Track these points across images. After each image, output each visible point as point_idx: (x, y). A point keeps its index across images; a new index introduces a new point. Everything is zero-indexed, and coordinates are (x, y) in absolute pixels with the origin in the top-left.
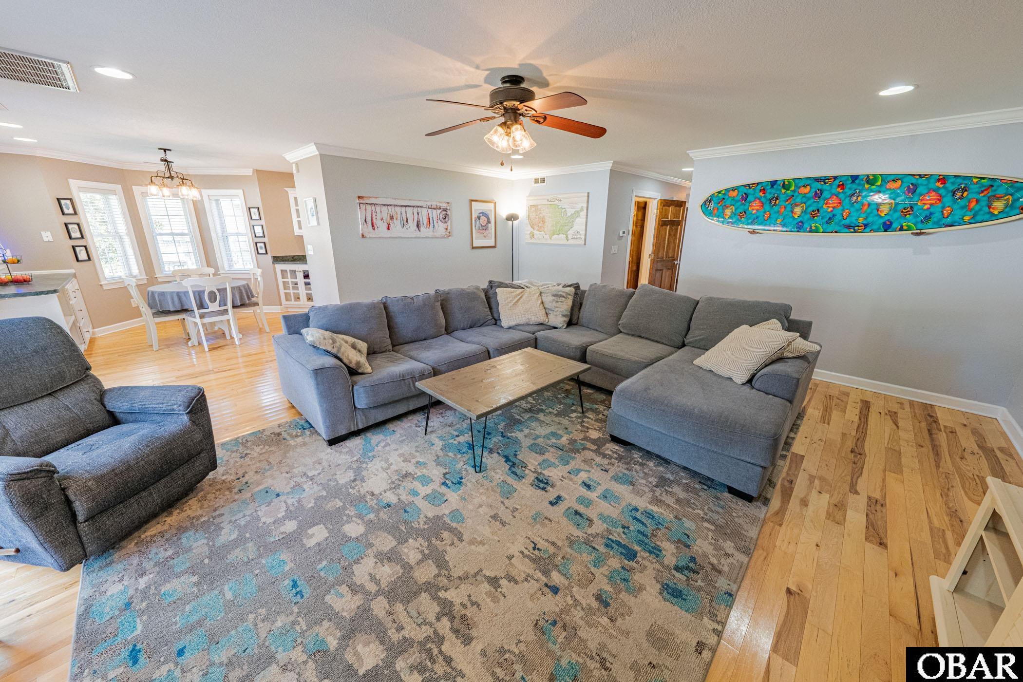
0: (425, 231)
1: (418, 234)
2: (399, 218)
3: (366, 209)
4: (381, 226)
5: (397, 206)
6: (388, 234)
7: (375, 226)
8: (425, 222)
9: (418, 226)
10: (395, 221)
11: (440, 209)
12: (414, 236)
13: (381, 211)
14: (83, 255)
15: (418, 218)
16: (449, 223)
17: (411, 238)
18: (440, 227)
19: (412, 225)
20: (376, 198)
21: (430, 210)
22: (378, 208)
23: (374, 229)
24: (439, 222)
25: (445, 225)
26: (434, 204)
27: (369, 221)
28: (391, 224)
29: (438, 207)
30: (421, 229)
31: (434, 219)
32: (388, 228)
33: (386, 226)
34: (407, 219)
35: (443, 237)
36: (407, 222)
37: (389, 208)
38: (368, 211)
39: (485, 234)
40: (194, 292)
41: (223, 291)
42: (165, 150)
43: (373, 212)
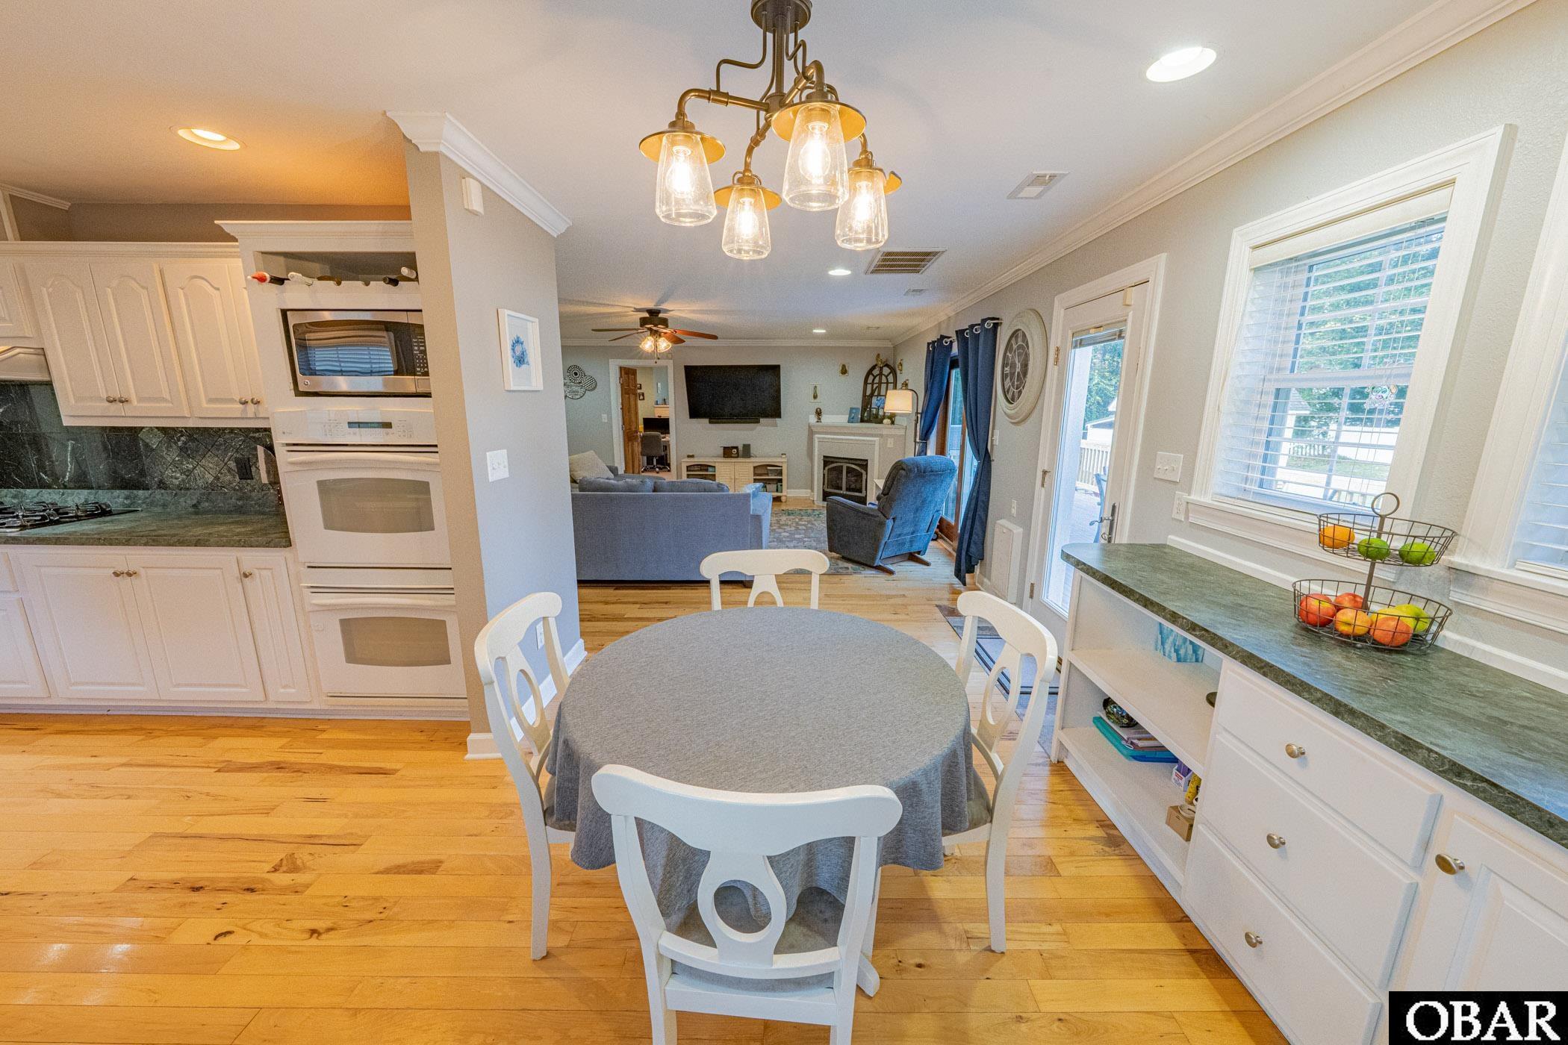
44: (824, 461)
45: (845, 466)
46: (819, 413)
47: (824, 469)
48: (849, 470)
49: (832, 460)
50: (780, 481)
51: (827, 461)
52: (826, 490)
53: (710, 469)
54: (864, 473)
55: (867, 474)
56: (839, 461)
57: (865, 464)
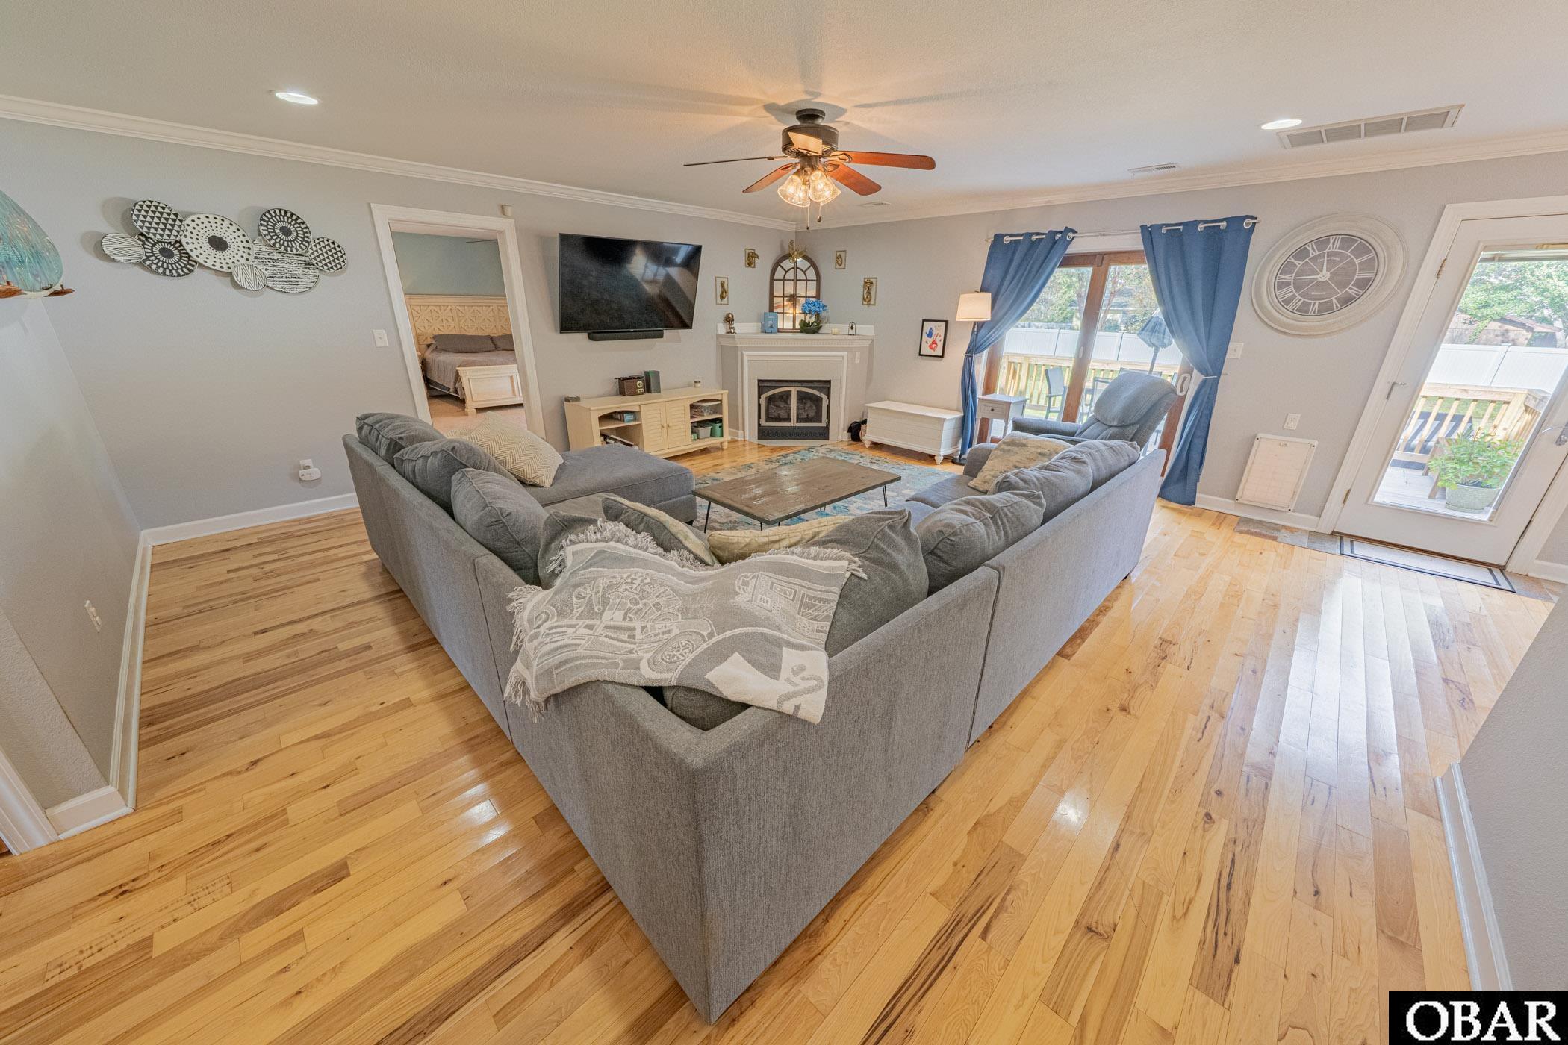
44: (759, 387)
45: (794, 390)
46: (729, 320)
47: (759, 397)
48: (803, 398)
49: (774, 384)
50: (720, 420)
51: (763, 386)
52: (764, 423)
53: (627, 417)
54: (824, 397)
55: (829, 398)
56: (784, 384)
57: (825, 386)
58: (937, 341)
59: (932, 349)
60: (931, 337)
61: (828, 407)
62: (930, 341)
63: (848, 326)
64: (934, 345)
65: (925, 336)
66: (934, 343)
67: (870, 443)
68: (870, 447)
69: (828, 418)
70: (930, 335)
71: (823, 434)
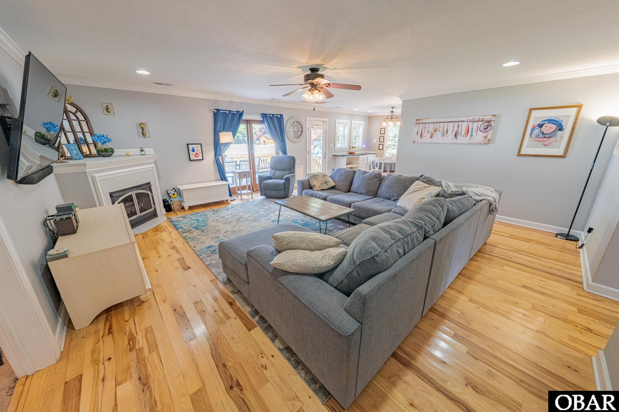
0: (461, 139)
1: (455, 141)
2: (441, 130)
3: (419, 126)
4: (427, 136)
5: (441, 122)
6: (430, 141)
7: (423, 136)
8: (463, 133)
9: (456, 135)
10: (437, 132)
11: (483, 121)
12: (450, 142)
13: (429, 127)
14: (381, 148)
15: (458, 130)
16: (490, 133)
17: (448, 143)
18: (479, 137)
19: (451, 135)
20: (428, 119)
21: (470, 124)
22: (427, 125)
23: (421, 138)
24: (479, 132)
25: (485, 134)
26: (476, 118)
27: (420, 133)
28: (434, 135)
29: (481, 120)
30: (458, 137)
31: (474, 130)
32: (431, 137)
33: (430, 135)
34: (447, 131)
35: (481, 144)
36: (447, 133)
37: (435, 124)
38: (420, 127)
39: (546, 143)
40: (379, 163)
41: (381, 164)
42: (393, 108)
43: (424, 128)
44: (111, 197)
45: (133, 194)
48: (139, 196)
49: (121, 193)
51: (113, 196)
54: (149, 193)
55: (152, 193)
56: (125, 192)
57: (148, 186)
58: (198, 153)
59: (196, 157)
60: (194, 152)
61: (153, 197)
62: (194, 153)
63: (139, 150)
64: (197, 155)
65: (191, 152)
66: (197, 154)
67: (188, 208)
68: (188, 210)
69: (154, 204)
70: (193, 151)
71: (154, 215)
